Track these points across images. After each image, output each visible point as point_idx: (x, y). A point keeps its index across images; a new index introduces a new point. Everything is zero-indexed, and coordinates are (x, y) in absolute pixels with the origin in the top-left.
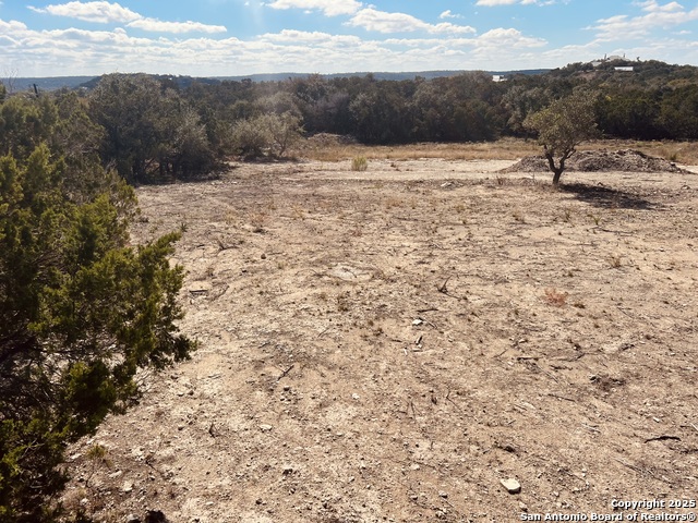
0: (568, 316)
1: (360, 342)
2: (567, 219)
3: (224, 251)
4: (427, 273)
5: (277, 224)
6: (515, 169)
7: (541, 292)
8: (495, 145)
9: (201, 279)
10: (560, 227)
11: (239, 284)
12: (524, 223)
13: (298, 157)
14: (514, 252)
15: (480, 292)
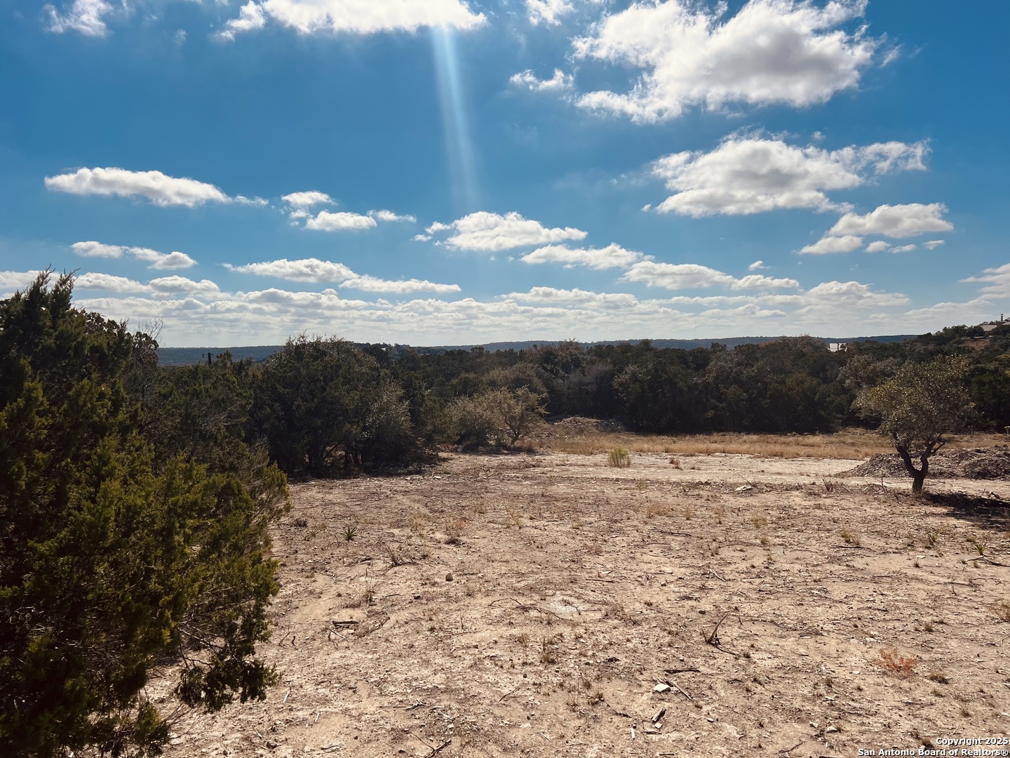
0: (918, 694)
1: (563, 713)
2: (931, 544)
3: (396, 569)
4: (693, 615)
5: (482, 533)
6: (860, 472)
7: (874, 654)
8: (833, 438)
9: (353, 606)
10: (920, 556)
11: (404, 615)
12: (858, 547)
13: (536, 448)
14: (838, 590)
15: (773, 648)
